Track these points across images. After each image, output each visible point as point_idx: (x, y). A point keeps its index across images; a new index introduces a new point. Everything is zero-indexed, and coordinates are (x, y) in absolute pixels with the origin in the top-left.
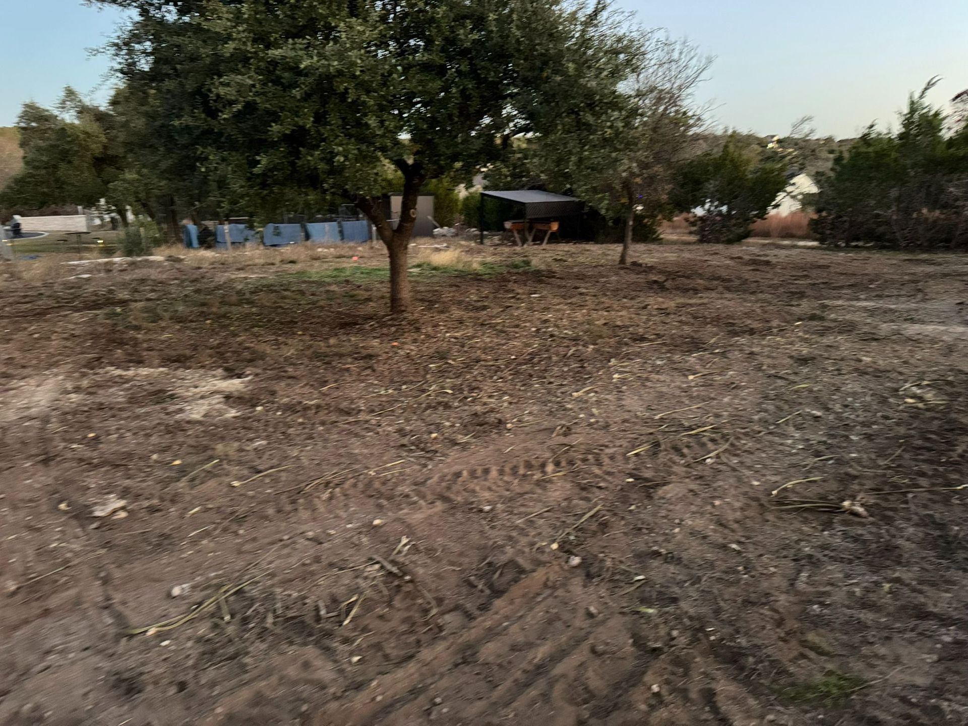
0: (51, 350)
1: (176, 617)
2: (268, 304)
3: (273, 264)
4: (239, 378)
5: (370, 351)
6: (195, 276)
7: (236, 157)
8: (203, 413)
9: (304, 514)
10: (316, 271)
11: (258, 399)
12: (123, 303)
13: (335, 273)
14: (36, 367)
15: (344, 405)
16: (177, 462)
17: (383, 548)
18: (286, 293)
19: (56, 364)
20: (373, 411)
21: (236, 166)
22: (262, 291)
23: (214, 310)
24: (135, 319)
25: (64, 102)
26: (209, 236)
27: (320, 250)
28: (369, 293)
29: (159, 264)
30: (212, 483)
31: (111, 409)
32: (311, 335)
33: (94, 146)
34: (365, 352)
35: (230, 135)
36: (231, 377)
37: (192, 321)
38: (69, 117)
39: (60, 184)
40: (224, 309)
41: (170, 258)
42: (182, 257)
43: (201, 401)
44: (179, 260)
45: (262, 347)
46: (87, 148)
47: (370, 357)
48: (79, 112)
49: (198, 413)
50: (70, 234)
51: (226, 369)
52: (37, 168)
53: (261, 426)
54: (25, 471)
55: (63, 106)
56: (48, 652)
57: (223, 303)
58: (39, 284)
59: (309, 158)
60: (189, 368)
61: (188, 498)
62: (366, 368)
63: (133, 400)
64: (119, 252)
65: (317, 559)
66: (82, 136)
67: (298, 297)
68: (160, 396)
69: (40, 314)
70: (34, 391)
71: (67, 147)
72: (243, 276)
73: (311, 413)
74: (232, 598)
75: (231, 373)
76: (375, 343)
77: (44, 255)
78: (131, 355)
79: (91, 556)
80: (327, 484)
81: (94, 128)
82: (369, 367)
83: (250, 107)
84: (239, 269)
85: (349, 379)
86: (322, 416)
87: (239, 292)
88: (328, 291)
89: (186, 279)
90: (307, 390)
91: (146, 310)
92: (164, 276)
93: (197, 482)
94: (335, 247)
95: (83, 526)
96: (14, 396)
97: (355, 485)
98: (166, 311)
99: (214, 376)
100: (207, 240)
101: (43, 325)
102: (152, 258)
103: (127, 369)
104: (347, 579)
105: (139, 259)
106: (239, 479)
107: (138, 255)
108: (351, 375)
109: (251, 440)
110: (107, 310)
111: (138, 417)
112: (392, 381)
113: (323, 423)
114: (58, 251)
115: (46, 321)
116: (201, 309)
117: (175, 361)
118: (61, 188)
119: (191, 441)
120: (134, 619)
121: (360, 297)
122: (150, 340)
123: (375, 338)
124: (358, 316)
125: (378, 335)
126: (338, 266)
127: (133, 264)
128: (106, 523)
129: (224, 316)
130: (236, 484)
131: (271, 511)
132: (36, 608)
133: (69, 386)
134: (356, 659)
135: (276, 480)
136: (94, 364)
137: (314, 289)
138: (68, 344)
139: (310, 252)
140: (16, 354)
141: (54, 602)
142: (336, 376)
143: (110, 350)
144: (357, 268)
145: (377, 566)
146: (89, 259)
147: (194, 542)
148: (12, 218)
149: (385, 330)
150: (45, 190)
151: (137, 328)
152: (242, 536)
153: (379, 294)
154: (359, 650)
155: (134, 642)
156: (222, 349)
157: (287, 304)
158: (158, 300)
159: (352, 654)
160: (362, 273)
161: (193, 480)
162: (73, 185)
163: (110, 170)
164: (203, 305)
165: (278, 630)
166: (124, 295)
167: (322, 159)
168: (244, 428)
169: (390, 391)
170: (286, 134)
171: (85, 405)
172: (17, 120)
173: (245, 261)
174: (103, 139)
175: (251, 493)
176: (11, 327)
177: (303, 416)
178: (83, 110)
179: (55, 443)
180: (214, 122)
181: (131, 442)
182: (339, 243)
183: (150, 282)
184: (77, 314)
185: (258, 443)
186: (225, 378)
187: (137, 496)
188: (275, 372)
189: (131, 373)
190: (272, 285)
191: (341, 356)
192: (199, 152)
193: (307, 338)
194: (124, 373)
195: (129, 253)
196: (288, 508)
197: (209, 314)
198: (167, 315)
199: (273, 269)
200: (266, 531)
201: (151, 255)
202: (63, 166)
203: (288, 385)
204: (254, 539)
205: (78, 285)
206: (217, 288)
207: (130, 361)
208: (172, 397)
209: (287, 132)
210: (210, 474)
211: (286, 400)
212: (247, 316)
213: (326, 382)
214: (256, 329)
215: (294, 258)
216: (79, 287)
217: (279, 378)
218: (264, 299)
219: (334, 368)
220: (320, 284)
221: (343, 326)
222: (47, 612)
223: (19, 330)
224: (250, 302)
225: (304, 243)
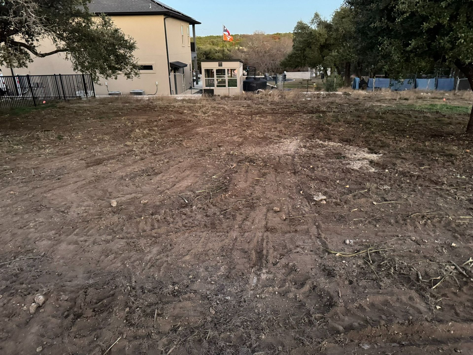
0: (295, 129)
1: (348, 253)
2: (391, 120)
3: (395, 100)
4: (376, 154)
5: (451, 152)
6: (356, 103)
7: (398, 42)
8: (359, 167)
9: (411, 228)
10: (419, 104)
11: (387, 166)
12: (323, 112)
13: (430, 107)
14: (289, 135)
15: (434, 178)
16: (348, 186)
17: (457, 259)
18: (401, 115)
19: (296, 135)
20: (452, 185)
21: (397, 47)
22: (388, 113)
23: (364, 120)
24: (329, 120)
25: (313, 20)
26: (364, 84)
27: (422, 94)
28: (451, 120)
29: (340, 96)
30: (363, 200)
31: (318, 157)
32: (414, 139)
33: (322, 40)
34: (448, 152)
35: (397, 30)
36: (372, 153)
37: (353, 124)
38: (314, 27)
39: (305, 57)
40: (369, 120)
41: (345, 94)
42: (351, 93)
43: (358, 162)
44: (349, 95)
45: (388, 141)
46: (318, 41)
47: (451, 155)
48: (319, 24)
49: (357, 167)
50: (304, 80)
51: (369, 149)
52: (297, 50)
53: (387, 179)
54: (288, 175)
55: (312, 22)
56: (297, 246)
57: (368, 117)
58: (291, 101)
59: (441, 41)
60: (352, 145)
61: (352, 203)
62: (448, 161)
63: (327, 155)
64: (323, 90)
65: (418, 252)
66: (318, 35)
67: (407, 118)
68: (339, 156)
69: (291, 114)
70: (289, 145)
71: (311, 41)
72: (379, 104)
73: (414, 179)
74: (374, 254)
75: (372, 151)
76: (455, 148)
77: (292, 89)
78: (326, 135)
79: (312, 215)
80: (423, 217)
81: (324, 31)
82: (450, 161)
83: (413, 14)
84: (377, 101)
85: (437, 165)
86: (420, 181)
87: (377, 113)
88: (425, 116)
89: (352, 104)
90: (411, 166)
91: (333, 116)
92: (342, 102)
93: (357, 197)
94: (432, 92)
95: (309, 203)
96: (282, 145)
97: (440, 222)
98: (342, 118)
99: (364, 151)
100: (363, 85)
101: (293, 118)
102: (337, 93)
103: (325, 141)
104: (435, 267)
105: (331, 93)
106: (377, 201)
107: (331, 91)
108: (438, 164)
109: (383, 185)
110: (317, 114)
111: (329, 163)
112: (465, 171)
113: (421, 185)
114: (298, 88)
115: (293, 117)
116: (357, 119)
117: (345, 141)
118: (305, 59)
119: (354, 179)
120: (330, 246)
121: (444, 122)
122: (334, 130)
123: (454, 145)
124: (443, 132)
125: (457, 144)
126: (432, 103)
127: (329, 95)
128: (317, 204)
129: (369, 123)
130: (375, 203)
131: (392, 221)
132: (293, 228)
133: (302, 145)
134: (438, 307)
135: (395, 207)
136: (312, 137)
137: (416, 115)
138: (301, 127)
139: (417, 95)
140: (283, 129)
141: (299, 228)
142: (429, 162)
143: (318, 132)
144: (444, 105)
145: (453, 267)
146: (310, 92)
147: (355, 223)
148: (284, 72)
149: (461, 142)
150: (299, 60)
151: (329, 124)
152: (377, 228)
153: (457, 121)
154: (440, 304)
155: (330, 255)
156: (367, 139)
157: (401, 121)
158: (338, 112)
159: (436, 304)
160: (447, 108)
161: (355, 196)
162: (310, 58)
163: (326, 51)
164: (359, 117)
165: (396, 277)
166: (324, 109)
167: (448, 42)
168: (379, 178)
169: (464, 177)
170: (431, 28)
171: (308, 154)
172: (294, 29)
173: (381, 97)
174: (326, 36)
175: (382, 209)
176: (281, 117)
177: (410, 180)
178: (321, 23)
179: (298, 167)
180: (390, 24)
181: (327, 173)
182: (434, 91)
183: (335, 104)
184: (305, 115)
185: (386, 187)
186: (369, 153)
187: (330, 197)
188: (395, 154)
189: (326, 143)
190: (394, 110)
191: (433, 152)
192: (379, 40)
193: (412, 140)
194: (323, 143)
195: (327, 90)
196: (402, 222)
197: (362, 122)
198: (342, 120)
199: (395, 102)
200: (390, 229)
201: (337, 91)
202: (307, 49)
203: (402, 162)
204: (384, 231)
205: (306, 103)
206: (366, 109)
207: (326, 138)
208: (344, 157)
209: (432, 27)
210: (363, 195)
211: (401, 169)
212: (380, 124)
213: (424, 164)
214: (384, 132)
215: (407, 97)
216: (307, 104)
217: (397, 158)
218: (390, 117)
219: (428, 158)
220: (421, 112)
221: (433, 136)
222: (296, 231)
223: (284, 119)
224: (382, 118)
225: (414, 90)
